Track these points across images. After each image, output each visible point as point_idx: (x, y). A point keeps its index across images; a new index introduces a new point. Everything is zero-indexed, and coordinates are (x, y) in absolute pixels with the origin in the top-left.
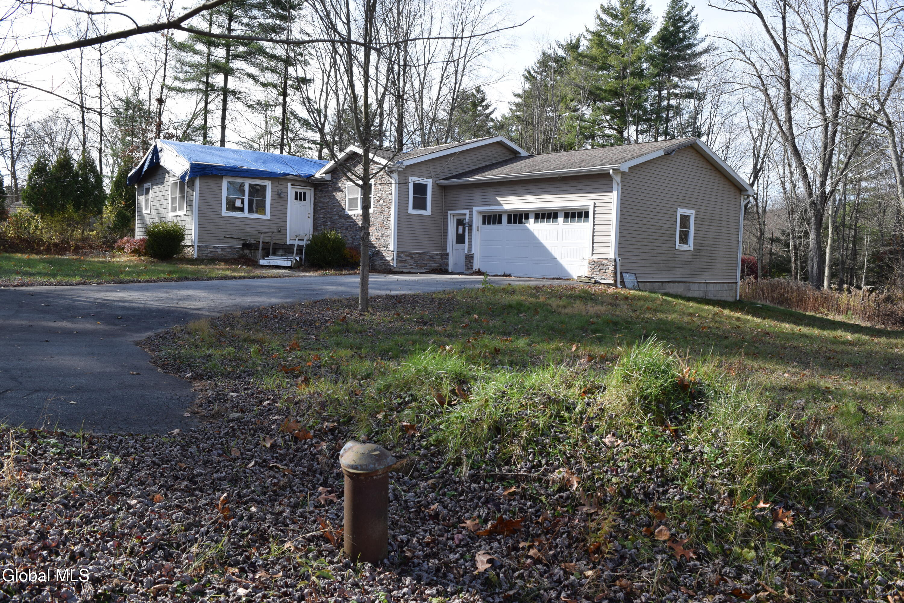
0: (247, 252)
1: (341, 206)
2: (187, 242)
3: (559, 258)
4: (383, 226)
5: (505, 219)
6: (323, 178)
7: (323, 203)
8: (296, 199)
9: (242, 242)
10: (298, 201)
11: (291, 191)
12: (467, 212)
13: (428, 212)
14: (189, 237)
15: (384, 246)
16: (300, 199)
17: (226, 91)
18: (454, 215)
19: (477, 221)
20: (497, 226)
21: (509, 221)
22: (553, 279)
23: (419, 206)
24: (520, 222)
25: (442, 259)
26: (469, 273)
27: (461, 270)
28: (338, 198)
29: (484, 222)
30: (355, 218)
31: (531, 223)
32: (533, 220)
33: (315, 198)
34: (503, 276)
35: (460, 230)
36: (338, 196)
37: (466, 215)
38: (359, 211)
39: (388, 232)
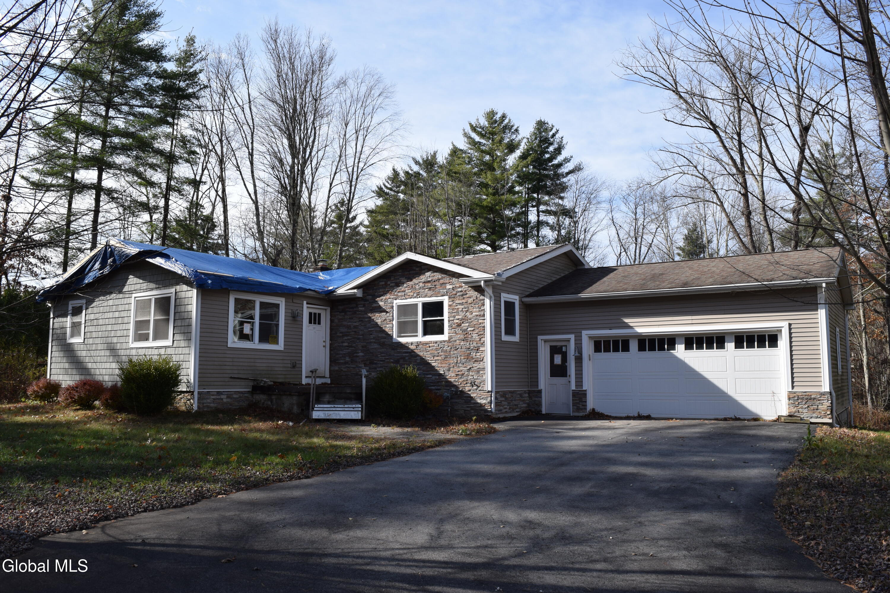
0: (261, 398)
1: (384, 332)
2: (183, 388)
3: (731, 392)
4: (468, 357)
5: (634, 345)
6: (354, 294)
7: (349, 327)
8: (310, 322)
9: (251, 384)
10: (312, 325)
11: (306, 310)
12: (572, 337)
13: (516, 338)
14: (184, 379)
15: (473, 384)
16: (315, 323)
17: (98, 188)
18: (546, 341)
19: (587, 347)
20: (621, 355)
21: (641, 348)
22: (725, 419)
23: (510, 331)
24: (662, 349)
25: (530, 397)
26: (581, 414)
27: (563, 412)
28: (379, 321)
29: (597, 349)
30: (412, 347)
31: (680, 351)
32: (683, 346)
33: (332, 321)
34: (640, 417)
35: (558, 360)
36: (378, 318)
37: (568, 341)
38: (420, 338)
39: (481, 365)
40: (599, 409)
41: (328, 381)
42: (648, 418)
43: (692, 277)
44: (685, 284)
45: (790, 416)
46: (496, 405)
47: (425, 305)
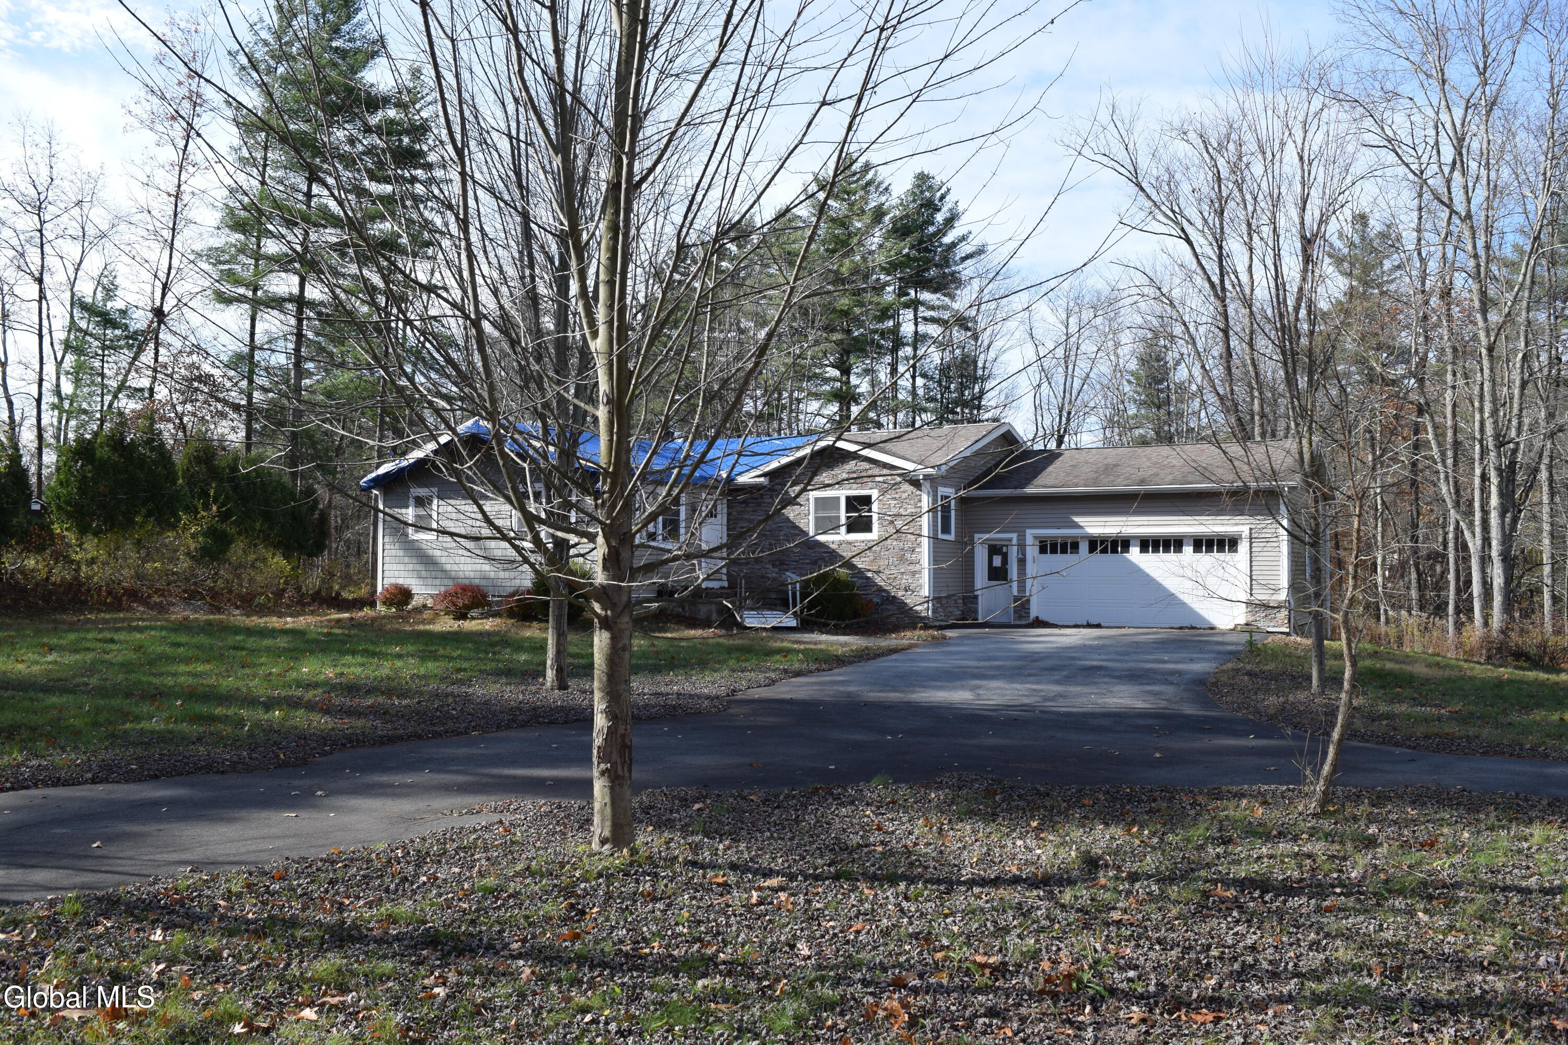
1: (797, 528)
4: (902, 559)
5: (1084, 547)
6: (759, 484)
9: (657, 588)
12: (1014, 536)
13: (951, 537)
15: (907, 589)
17: (301, 303)
18: (984, 540)
19: (1032, 551)
20: (1069, 556)
21: (1092, 548)
22: (1181, 628)
23: (946, 529)
24: (1114, 551)
25: (964, 603)
26: (1023, 623)
27: (1004, 620)
28: (791, 516)
29: (1043, 550)
30: (833, 546)
31: (1134, 553)
32: (1138, 549)
33: (729, 514)
34: (1089, 626)
35: (997, 561)
36: (791, 512)
37: (1010, 540)
38: (842, 535)
39: (917, 567)
40: (1042, 617)
41: (726, 584)
42: (1098, 626)
43: (1150, 472)
44: (1142, 482)
45: (1247, 624)
46: (933, 612)
47: (848, 499)
